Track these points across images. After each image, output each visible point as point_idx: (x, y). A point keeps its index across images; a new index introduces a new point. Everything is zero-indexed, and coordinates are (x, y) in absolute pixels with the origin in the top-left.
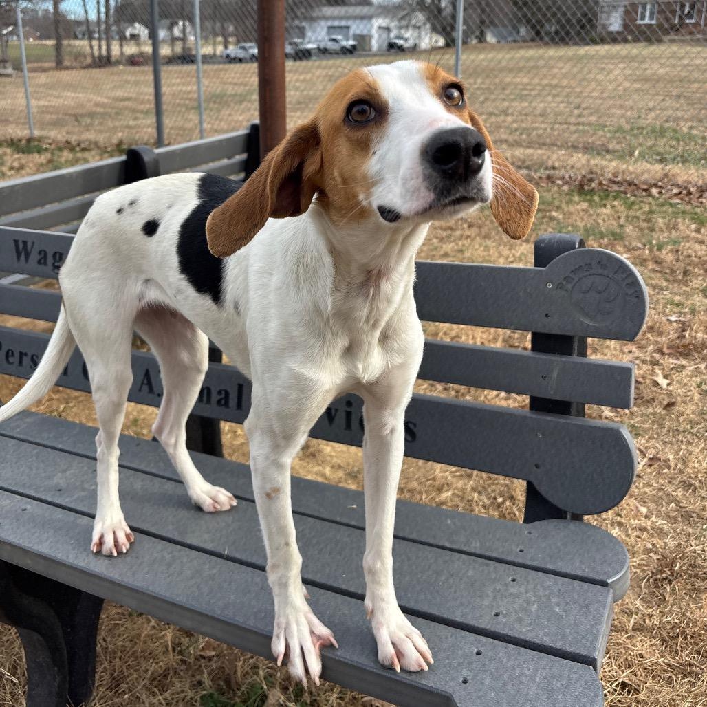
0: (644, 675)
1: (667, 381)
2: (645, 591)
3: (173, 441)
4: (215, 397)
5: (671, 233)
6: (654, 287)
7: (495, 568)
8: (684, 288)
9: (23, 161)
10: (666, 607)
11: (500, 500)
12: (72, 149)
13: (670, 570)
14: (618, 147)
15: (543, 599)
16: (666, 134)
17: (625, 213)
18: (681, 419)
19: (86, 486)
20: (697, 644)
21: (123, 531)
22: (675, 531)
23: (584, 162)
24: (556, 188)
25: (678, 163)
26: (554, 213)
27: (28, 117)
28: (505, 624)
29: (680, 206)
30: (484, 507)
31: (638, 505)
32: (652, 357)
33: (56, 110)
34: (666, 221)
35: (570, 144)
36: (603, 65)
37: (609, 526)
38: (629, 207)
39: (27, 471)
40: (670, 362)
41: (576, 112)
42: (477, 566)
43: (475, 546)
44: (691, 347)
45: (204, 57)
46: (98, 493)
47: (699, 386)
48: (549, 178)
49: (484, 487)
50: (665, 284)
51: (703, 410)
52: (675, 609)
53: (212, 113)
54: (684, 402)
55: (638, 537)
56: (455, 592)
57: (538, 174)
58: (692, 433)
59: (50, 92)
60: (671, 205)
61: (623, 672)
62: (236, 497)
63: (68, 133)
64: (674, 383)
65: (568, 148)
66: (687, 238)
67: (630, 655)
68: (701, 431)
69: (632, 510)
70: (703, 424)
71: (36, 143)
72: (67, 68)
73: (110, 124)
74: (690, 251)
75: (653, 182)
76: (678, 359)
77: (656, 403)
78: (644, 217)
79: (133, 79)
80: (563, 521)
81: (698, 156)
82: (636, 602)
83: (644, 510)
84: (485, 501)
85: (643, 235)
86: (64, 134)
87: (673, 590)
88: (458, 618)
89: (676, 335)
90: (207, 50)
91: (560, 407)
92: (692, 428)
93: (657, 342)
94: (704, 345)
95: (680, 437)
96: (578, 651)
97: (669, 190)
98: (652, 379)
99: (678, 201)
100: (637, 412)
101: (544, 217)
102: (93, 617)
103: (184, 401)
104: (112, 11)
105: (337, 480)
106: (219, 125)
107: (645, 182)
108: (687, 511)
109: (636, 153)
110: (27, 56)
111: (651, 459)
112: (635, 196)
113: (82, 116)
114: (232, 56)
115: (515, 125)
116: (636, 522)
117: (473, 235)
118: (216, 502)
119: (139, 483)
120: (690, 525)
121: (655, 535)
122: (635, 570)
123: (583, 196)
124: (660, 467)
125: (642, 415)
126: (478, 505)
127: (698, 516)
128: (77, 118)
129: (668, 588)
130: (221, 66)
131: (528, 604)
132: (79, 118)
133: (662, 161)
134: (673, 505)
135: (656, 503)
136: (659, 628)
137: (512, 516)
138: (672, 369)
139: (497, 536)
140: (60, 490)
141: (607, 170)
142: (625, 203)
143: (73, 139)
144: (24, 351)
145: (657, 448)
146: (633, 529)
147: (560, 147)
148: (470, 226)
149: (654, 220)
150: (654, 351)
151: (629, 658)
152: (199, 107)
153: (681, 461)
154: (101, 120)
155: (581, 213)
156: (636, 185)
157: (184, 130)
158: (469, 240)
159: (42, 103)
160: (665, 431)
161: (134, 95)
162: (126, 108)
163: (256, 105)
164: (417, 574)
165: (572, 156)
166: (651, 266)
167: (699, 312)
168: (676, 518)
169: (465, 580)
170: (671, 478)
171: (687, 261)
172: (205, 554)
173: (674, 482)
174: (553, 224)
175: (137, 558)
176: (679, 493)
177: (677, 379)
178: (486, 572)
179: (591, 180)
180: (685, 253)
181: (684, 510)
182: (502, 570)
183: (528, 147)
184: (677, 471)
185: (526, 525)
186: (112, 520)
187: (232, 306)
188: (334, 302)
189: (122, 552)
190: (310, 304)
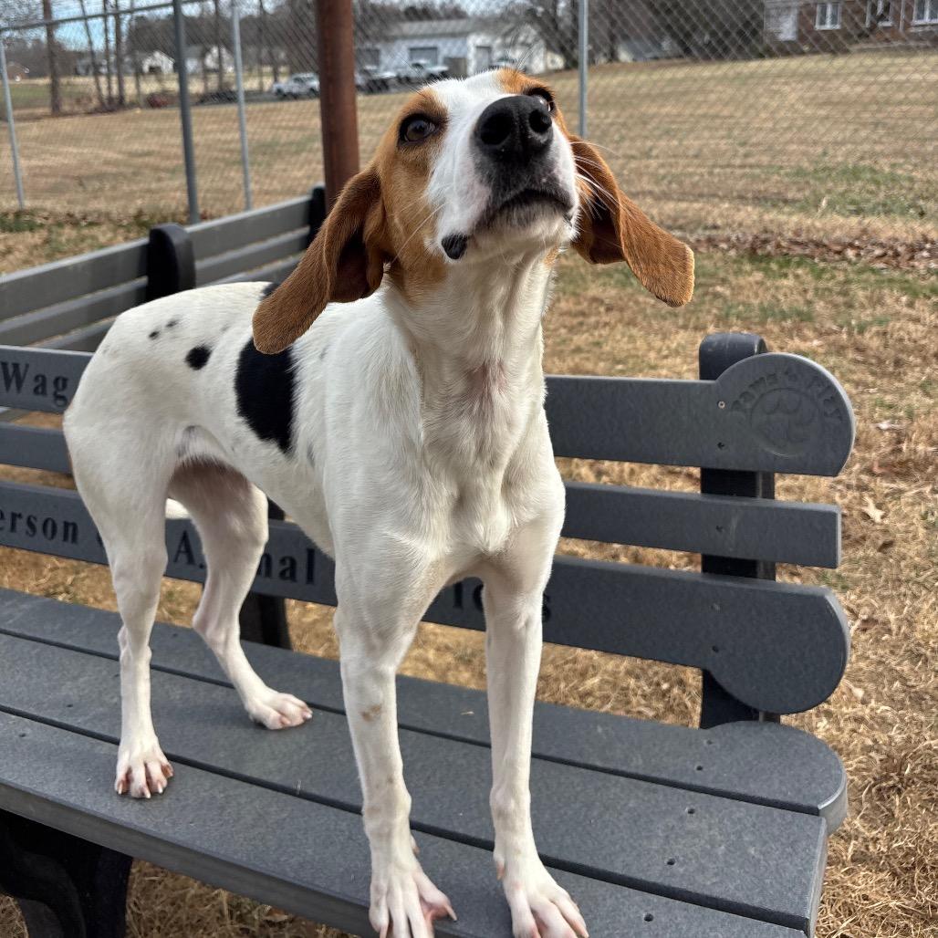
0: (870, 924)
1: (881, 513)
2: (866, 805)
3: (222, 637)
4: (277, 568)
5: (875, 309)
6: (857, 384)
7: (665, 795)
8: (897, 384)
9: (11, 243)
10: (895, 826)
11: (665, 686)
12: (75, 224)
13: (899, 774)
14: (799, 196)
15: (732, 837)
16: (863, 176)
17: (813, 285)
18: (903, 564)
19: (106, 698)
21: (158, 762)
22: (902, 720)
23: (755, 217)
24: (720, 254)
25: (879, 214)
26: (719, 289)
27: (16, 182)
28: (682, 876)
29: (885, 272)
30: (644, 696)
31: (851, 686)
32: (859, 480)
33: (53, 172)
34: (868, 293)
35: (735, 194)
37: (814, 718)
38: (818, 277)
39: (25, 679)
40: (884, 486)
41: (742, 151)
42: (641, 794)
43: (637, 765)
44: (910, 465)
45: (247, 93)
46: (123, 710)
47: (924, 517)
48: (711, 241)
49: (642, 669)
50: (871, 379)
51: (930, 550)
52: (908, 828)
53: (261, 169)
54: (905, 541)
55: (854, 731)
56: (613, 833)
57: (696, 236)
58: (918, 583)
59: (47, 147)
60: (873, 271)
61: (842, 922)
62: (310, 705)
63: (69, 202)
64: (890, 515)
65: (733, 198)
66: (897, 316)
67: (850, 897)
68: (930, 579)
69: (843, 693)
70: (932, 570)
71: (27, 218)
72: (66, 115)
73: (125, 188)
74: (902, 333)
75: (848, 240)
76: (894, 482)
77: (868, 543)
78: (837, 289)
79: (155, 126)
80: (754, 723)
81: (906, 204)
82: (856, 822)
83: (859, 693)
84: (646, 688)
85: (839, 314)
86: (65, 204)
87: (904, 803)
88: (619, 869)
89: (889, 449)
90: (251, 84)
91: (744, 568)
92: (918, 575)
93: (864, 460)
94: (927, 461)
95: (903, 589)
96: (782, 910)
97: (869, 252)
98: (860, 510)
99: (882, 265)
101: (706, 294)
102: (121, 876)
103: (236, 583)
104: (124, 39)
105: (444, 667)
106: (271, 184)
107: (838, 242)
108: (916, 692)
109: (824, 203)
110: (13, 101)
111: (865, 621)
112: (824, 260)
113: (89, 178)
114: (286, 90)
115: (662, 171)
116: (850, 710)
117: (613, 322)
118: (283, 714)
119: (178, 691)
120: (922, 710)
121: (876, 726)
122: (851, 778)
123: (757, 263)
124: (878, 633)
125: (850, 560)
126: (636, 695)
127: (932, 698)
128: (81, 181)
129: (897, 801)
130: (272, 105)
131: (713, 846)
132: (85, 182)
133: (858, 212)
134: (897, 684)
135: (874, 681)
136: (887, 856)
137: (682, 708)
138: (887, 495)
139: (666, 750)
140: (70, 706)
141: (786, 227)
142: (812, 271)
143: (77, 210)
144: (17, 512)
145: (873, 605)
146: (846, 720)
147: (722, 199)
148: (609, 309)
149: (851, 293)
150: (862, 472)
151: (849, 900)
152: (243, 162)
153: (906, 622)
154: (114, 183)
155: (755, 287)
156: (825, 246)
157: (224, 192)
158: (607, 328)
159: (34, 162)
160: (882, 581)
161: (156, 148)
162: (147, 166)
163: (320, 156)
164: (560, 808)
165: (739, 210)
166: (851, 354)
167: (918, 416)
168: (902, 702)
169: (625, 814)
170: (893, 646)
171: (898, 347)
172: (270, 791)
173: (897, 652)
174: (719, 303)
175: (178, 799)
176: (906, 667)
177: (894, 508)
178: (653, 802)
179: (766, 242)
180: (895, 336)
181: (913, 690)
182: (675, 799)
183: (679, 200)
184: (900, 636)
185: (702, 731)
186: (143, 748)
187: (305, 454)
188: (427, 426)
189: (157, 793)
190: (399, 434)
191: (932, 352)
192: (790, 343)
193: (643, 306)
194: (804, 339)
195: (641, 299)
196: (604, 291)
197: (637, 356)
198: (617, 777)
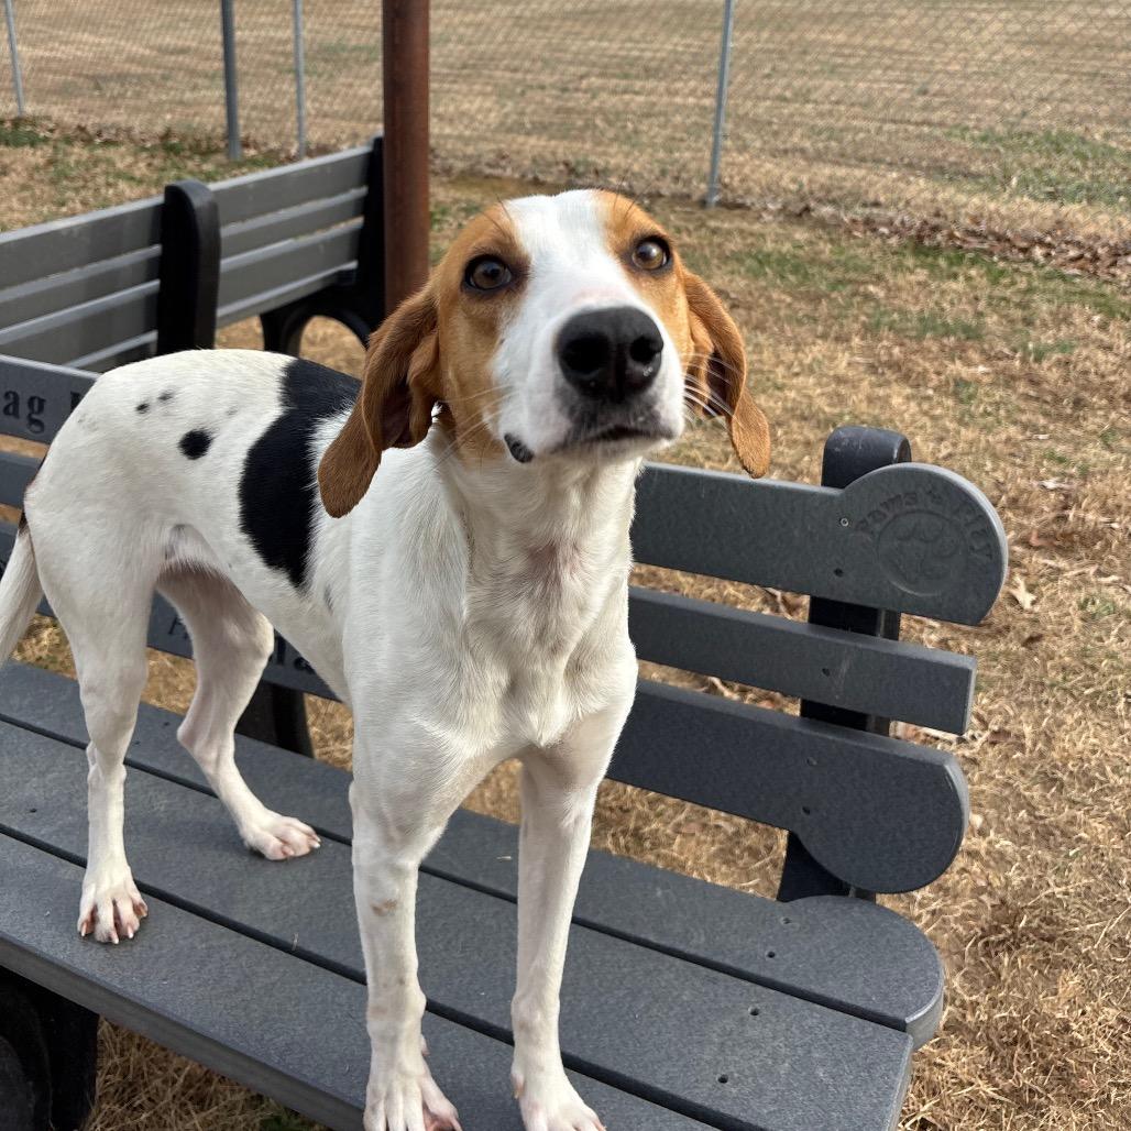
0: (956, 1107)
1: (1033, 597)
2: (968, 960)
4: (290, 655)
5: (1059, 330)
6: (1025, 427)
7: (727, 988)
8: (1073, 431)
9: (7, 159)
10: (1000, 989)
12: (88, 141)
13: (1011, 927)
14: (985, 169)
15: (800, 1052)
16: (1068, 147)
17: (988, 291)
18: (1049, 664)
20: (1043, 1056)
21: (129, 899)
22: (1024, 858)
23: (927, 195)
24: (878, 241)
25: (1081, 200)
26: (871, 288)
27: (14, 78)
28: (734, 1099)
29: (1078, 280)
31: (970, 812)
32: (1010, 551)
33: (63, 66)
34: (1054, 308)
35: (906, 161)
36: (973, 15)
38: (995, 282)
40: (1039, 561)
41: (921, 100)
42: (698, 984)
43: (697, 945)
44: (1076, 537)
47: (1083, 606)
48: (869, 223)
50: (1042, 421)
51: (1085, 649)
52: (1015, 993)
53: (321, 81)
54: (1057, 634)
55: (965, 869)
56: (659, 1033)
57: (851, 215)
58: (1065, 689)
59: (55, 32)
60: (1063, 277)
61: (924, 1104)
63: (81, 111)
64: (1043, 600)
65: (903, 166)
66: (1085, 340)
68: (1079, 686)
70: (1083, 675)
71: (29, 128)
73: (152, 96)
74: (1088, 364)
75: (1037, 235)
76: (1052, 558)
77: (1012, 634)
78: (1016, 299)
81: (1117, 189)
82: (955, 981)
83: (977, 821)
85: (1015, 332)
86: (76, 113)
87: (1013, 964)
88: (661, 1084)
89: (1052, 515)
92: (1064, 679)
93: (1021, 526)
94: (1096, 534)
95: (1045, 696)
97: (1062, 251)
98: (1008, 593)
99: (1077, 272)
100: (979, 649)
101: (855, 294)
103: (232, 696)
106: (331, 104)
107: (1024, 236)
108: (1045, 825)
109: (1014, 181)
111: (995, 733)
112: (1005, 259)
113: (107, 79)
115: (819, 122)
118: (285, 842)
120: (1049, 848)
121: (992, 863)
122: (955, 926)
123: (922, 257)
124: (1009, 748)
127: (1063, 834)
128: (97, 82)
129: (1006, 960)
131: (775, 1062)
132: (103, 85)
133: (1052, 196)
134: (1023, 813)
135: (997, 807)
136: (987, 1027)
138: (1042, 575)
139: (735, 926)
140: (34, 811)
141: (963, 211)
142: (989, 272)
143: (91, 122)
145: (1007, 713)
147: (889, 166)
149: (1033, 305)
150: (1016, 543)
151: (934, 1079)
153: (1043, 737)
154: (138, 89)
155: (916, 289)
156: (1008, 240)
157: (274, 111)
159: (40, 52)
160: (1021, 684)
161: (193, 44)
162: (180, 67)
164: (601, 994)
165: (908, 183)
166: (1022, 387)
167: (1093, 474)
168: (1027, 835)
169: (677, 1009)
170: (1025, 766)
171: (1081, 382)
172: (261, 944)
173: (1029, 772)
174: (869, 308)
175: (151, 947)
176: (1036, 793)
177: (1049, 593)
178: (712, 995)
179: (936, 229)
180: (1079, 367)
181: (1041, 822)
182: (738, 993)
183: (838, 163)
184: (1035, 755)
185: (780, 904)
186: (112, 882)
187: (321, 595)
188: (473, 602)
189: (127, 937)
190: (435, 605)
191: (1121, 392)
192: (951, 367)
193: (776, 304)
194: (969, 363)
195: (775, 296)
196: (731, 281)
197: (762, 372)
198: (671, 959)
